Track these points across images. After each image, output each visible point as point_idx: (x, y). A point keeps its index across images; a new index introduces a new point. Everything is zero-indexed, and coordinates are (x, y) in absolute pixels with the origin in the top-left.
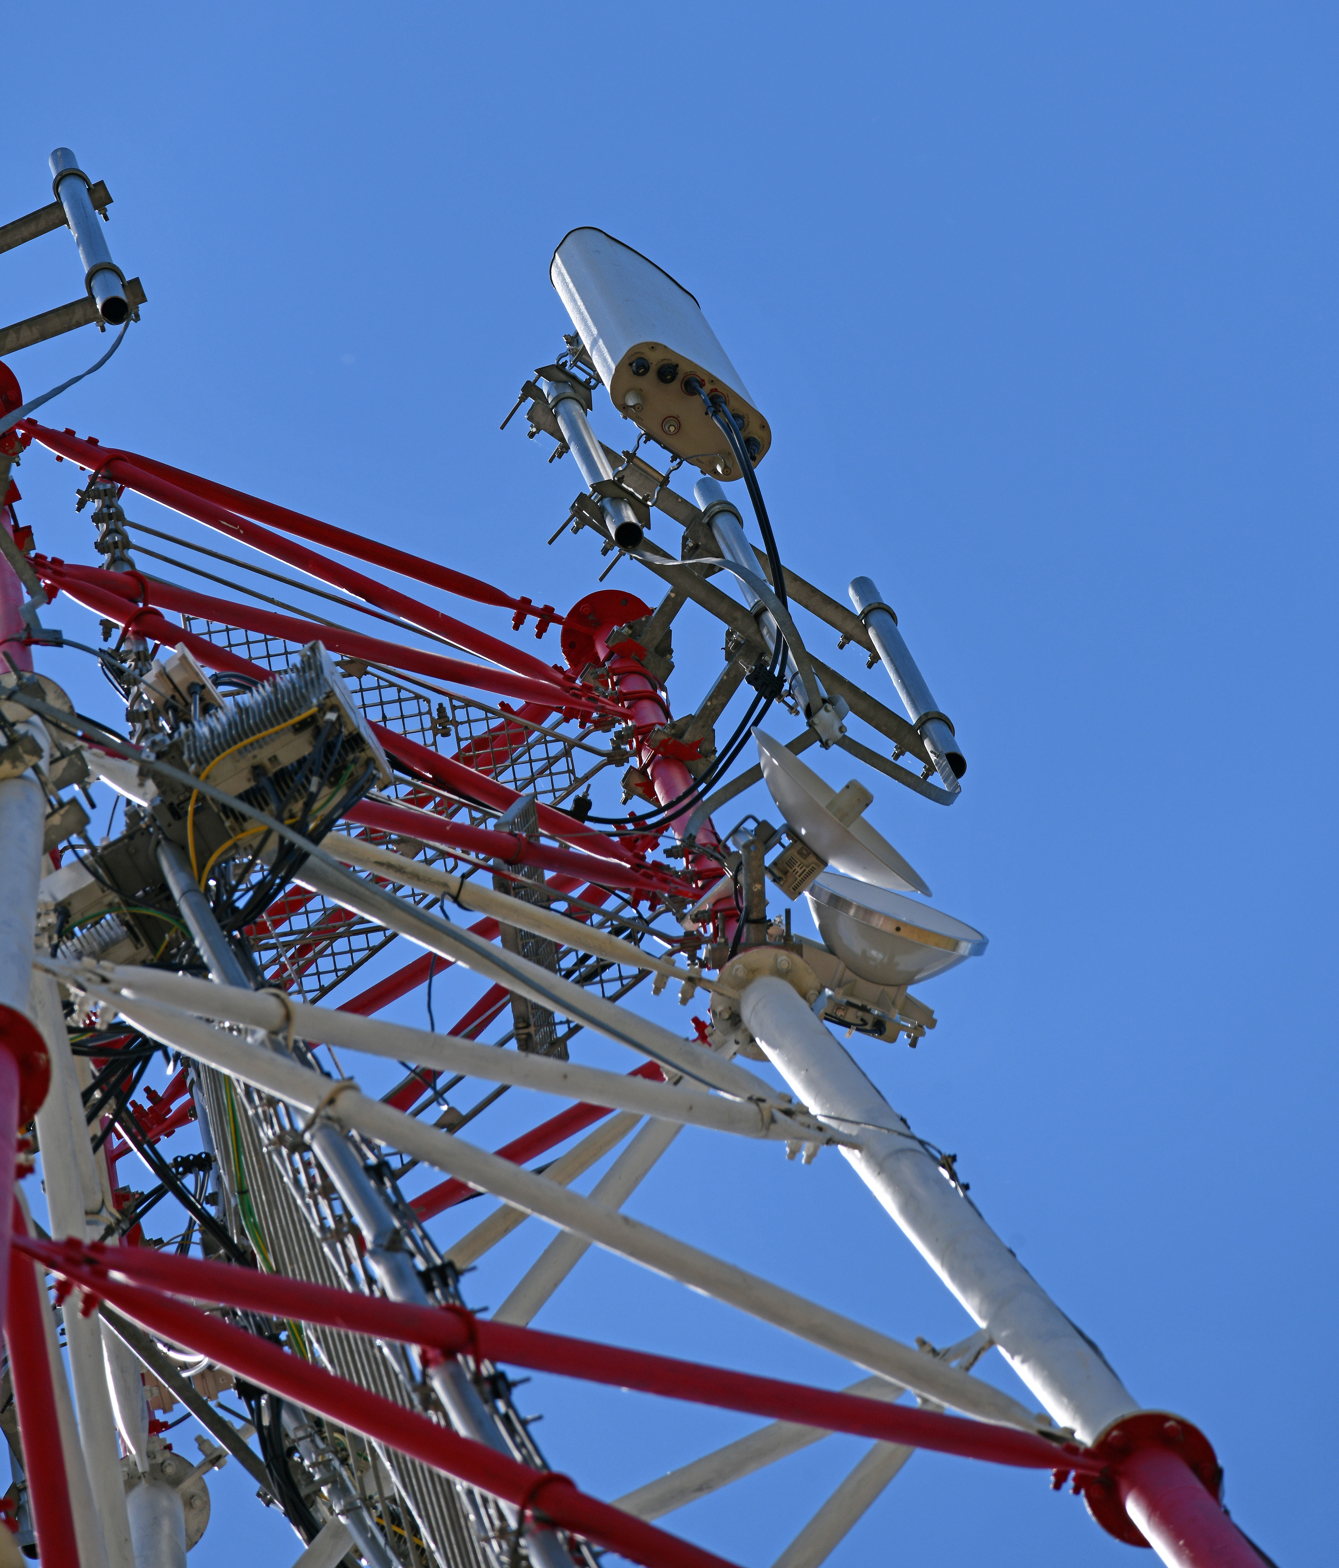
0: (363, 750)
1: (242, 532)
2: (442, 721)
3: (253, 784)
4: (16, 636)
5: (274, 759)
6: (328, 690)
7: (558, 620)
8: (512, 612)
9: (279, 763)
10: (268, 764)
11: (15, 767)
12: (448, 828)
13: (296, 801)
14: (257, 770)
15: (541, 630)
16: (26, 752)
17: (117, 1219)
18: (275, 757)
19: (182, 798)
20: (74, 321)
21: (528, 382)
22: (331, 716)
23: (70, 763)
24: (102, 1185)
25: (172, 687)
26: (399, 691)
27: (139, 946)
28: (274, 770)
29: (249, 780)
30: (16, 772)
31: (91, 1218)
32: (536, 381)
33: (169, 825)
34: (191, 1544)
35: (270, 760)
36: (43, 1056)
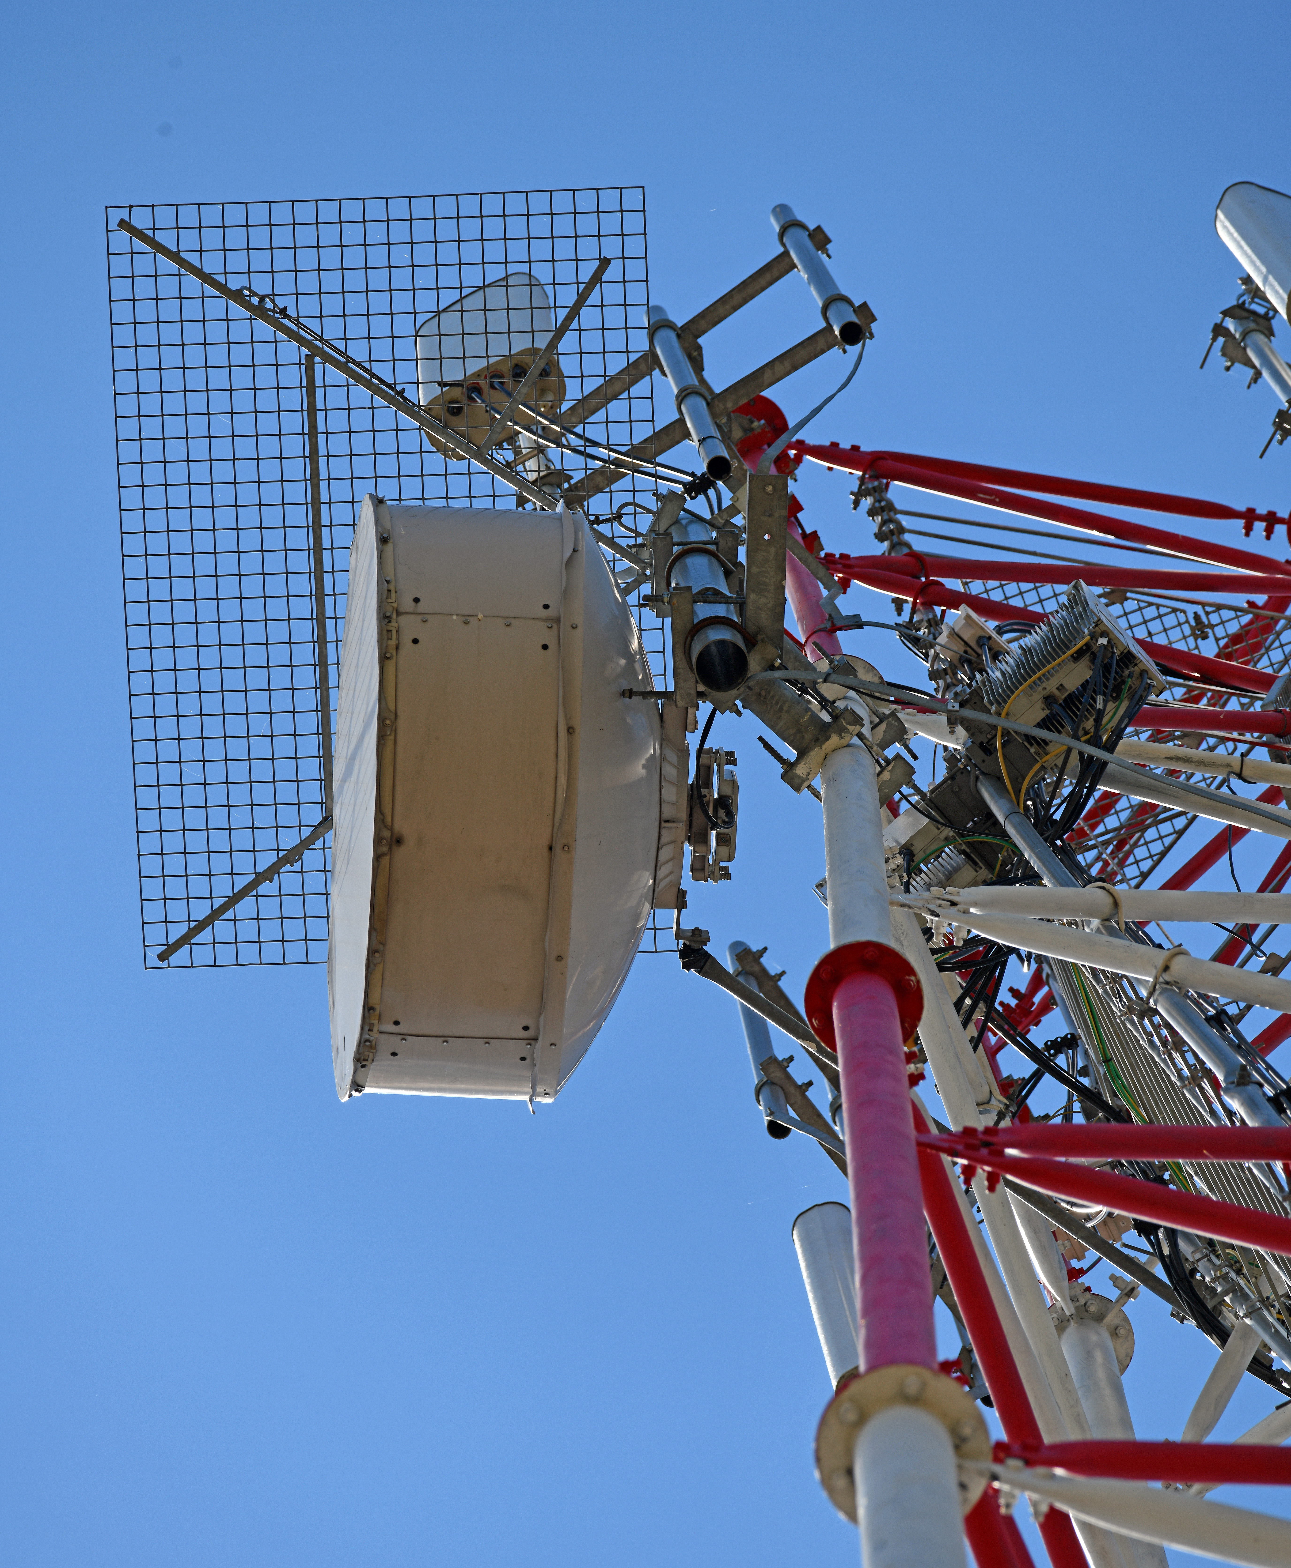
0: (1136, 665)
1: (997, 500)
2: (1199, 627)
3: (1047, 712)
4: (822, 626)
5: (1061, 688)
6: (1096, 619)
7: (1281, 521)
8: (1241, 522)
9: (1067, 690)
10: (1057, 693)
11: (842, 738)
12: (1222, 717)
13: (1088, 719)
14: (1049, 700)
15: (1269, 531)
16: (848, 724)
17: (1006, 1104)
18: (1061, 685)
19: (989, 736)
20: (818, 349)
21: (1216, 325)
22: (1103, 641)
23: (889, 725)
24: (987, 1078)
25: (963, 643)
26: (1158, 609)
27: (978, 869)
28: (1063, 697)
29: (1044, 709)
30: (844, 742)
31: (982, 1108)
32: (1222, 322)
33: (983, 761)
34: (1124, 1368)
35: (1057, 688)
36: (913, 978)
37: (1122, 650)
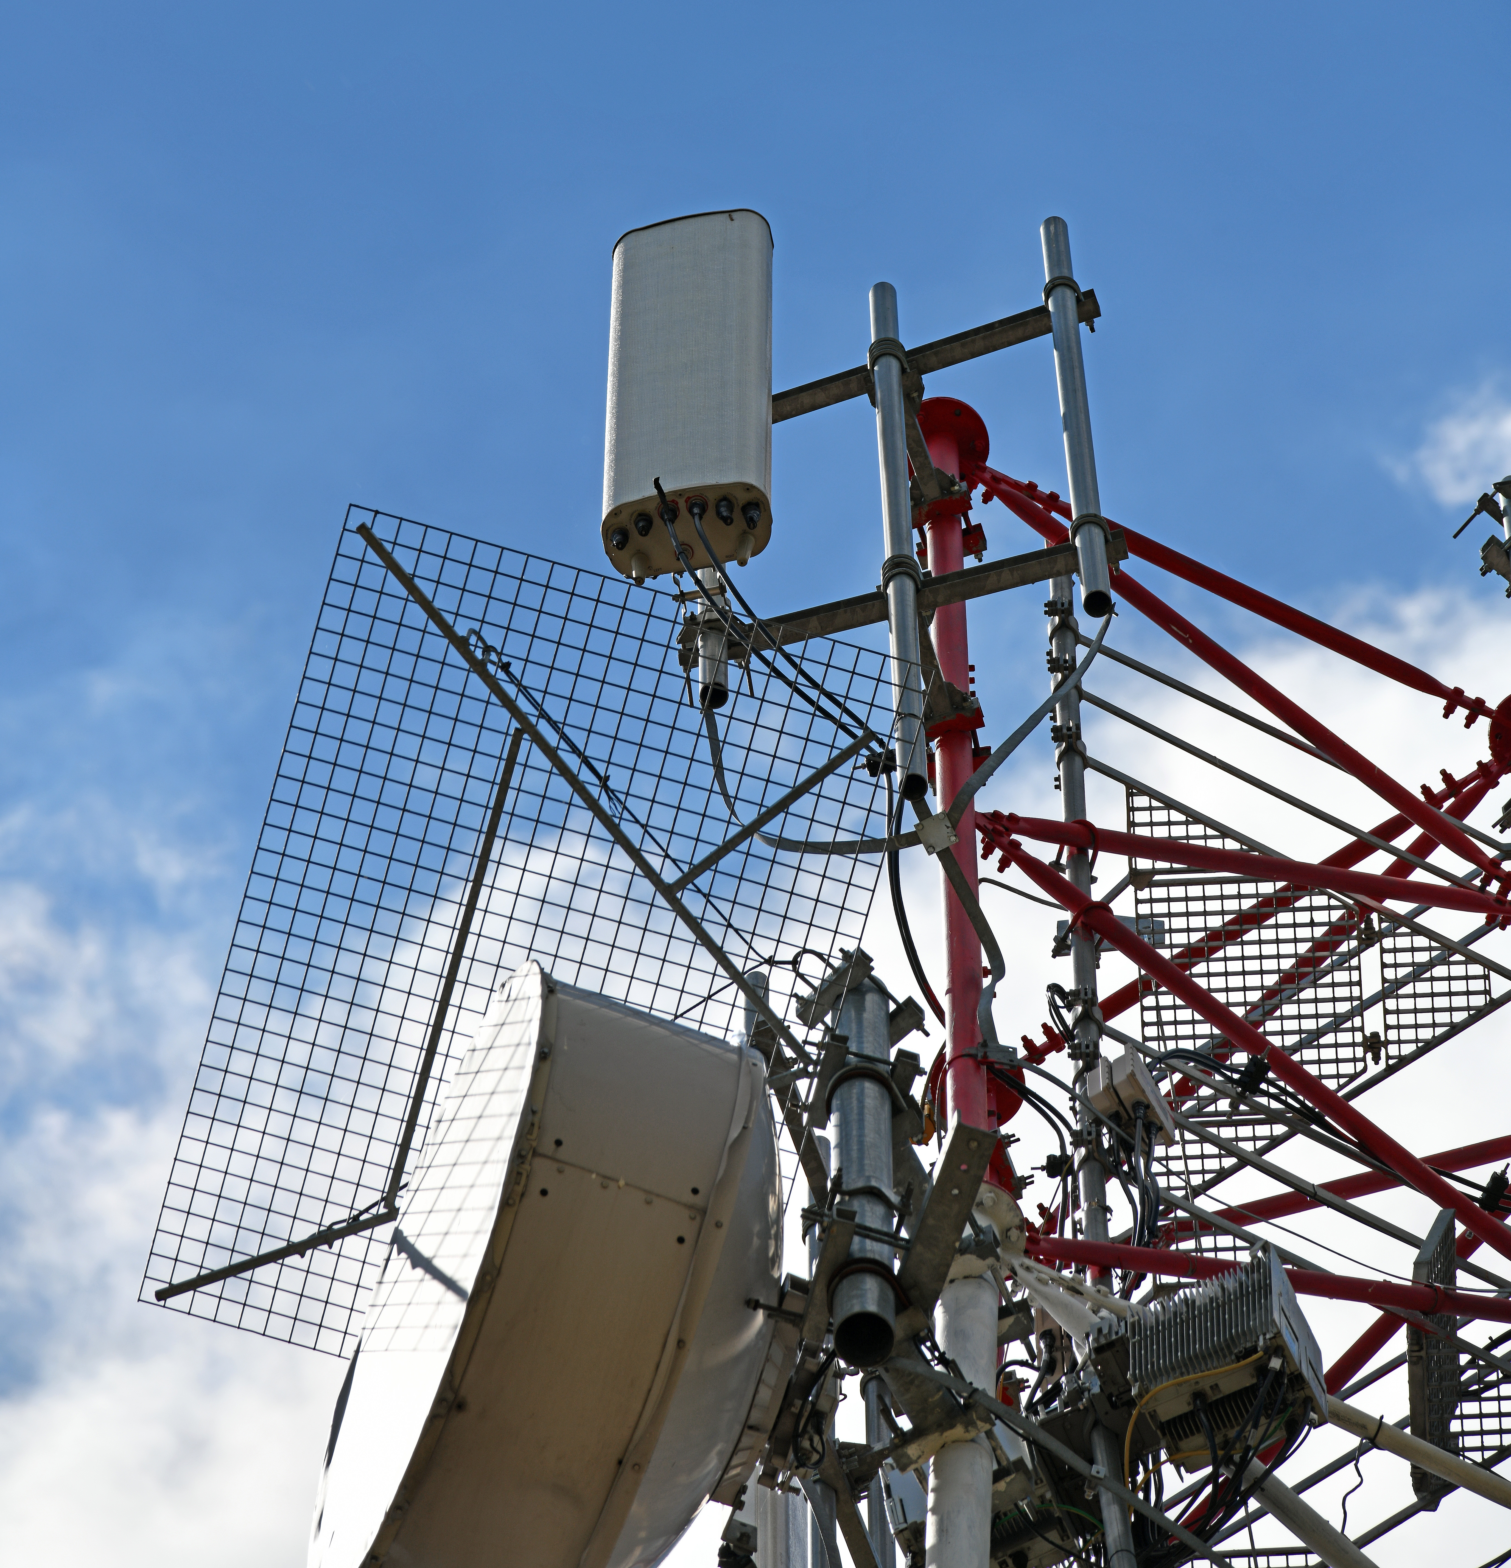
0: (1303, 1389)
1: (1191, 641)
2: (1368, 932)
3: (1191, 1408)
5: (1215, 1387)
6: (1275, 1331)
7: (1487, 713)
9: (1220, 1391)
10: (1209, 1392)
13: (1232, 1427)
14: (1198, 1396)
15: (1470, 721)
16: (978, 1418)
18: (1216, 1385)
21: (1486, 495)
25: (1117, 1101)
26: (1329, 899)
28: (1214, 1399)
29: (1189, 1404)
32: (1494, 495)
33: (1107, 1413)
35: (1211, 1387)
37: (1292, 1371)
